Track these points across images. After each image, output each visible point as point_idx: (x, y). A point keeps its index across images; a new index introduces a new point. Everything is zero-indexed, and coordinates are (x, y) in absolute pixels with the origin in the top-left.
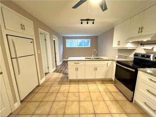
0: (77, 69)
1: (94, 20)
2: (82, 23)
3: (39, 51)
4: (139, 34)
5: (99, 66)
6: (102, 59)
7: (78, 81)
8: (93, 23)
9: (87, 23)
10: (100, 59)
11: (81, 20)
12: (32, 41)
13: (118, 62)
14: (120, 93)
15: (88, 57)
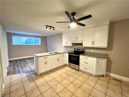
1: (54, 28)
2: (47, 28)
4: (76, 40)
5: (60, 57)
6: (59, 53)
7: (47, 73)
8: (54, 29)
9: (50, 29)
10: (58, 53)
11: (46, 26)
13: (69, 53)
14: (73, 69)
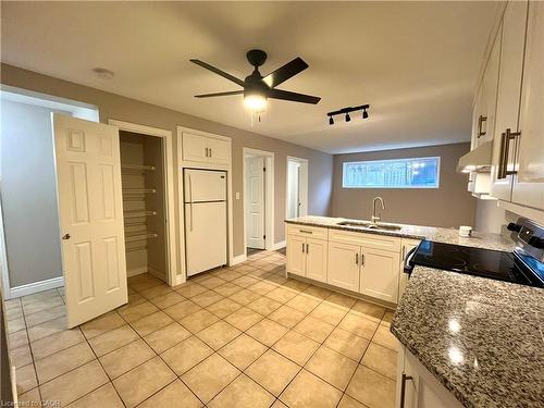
0: (306, 249)
1: (367, 106)
2: (331, 122)
3: (238, 194)
8: (365, 115)
9: (348, 119)
11: (330, 114)
12: (224, 174)
15: (356, 221)
